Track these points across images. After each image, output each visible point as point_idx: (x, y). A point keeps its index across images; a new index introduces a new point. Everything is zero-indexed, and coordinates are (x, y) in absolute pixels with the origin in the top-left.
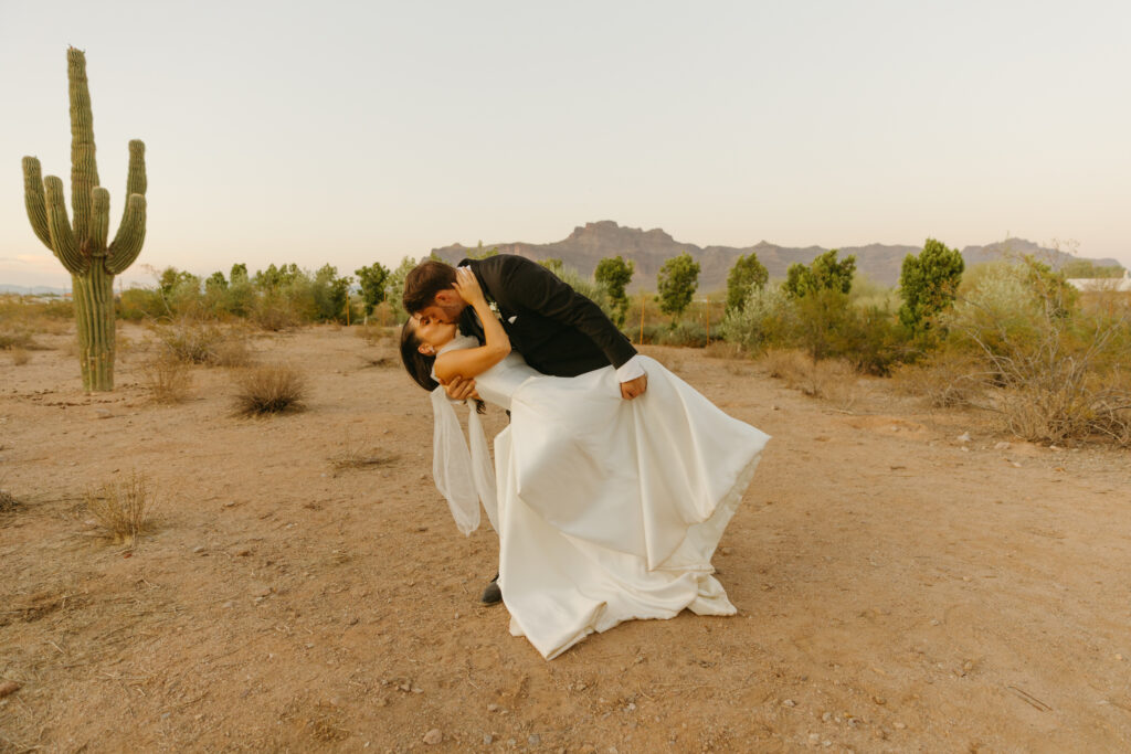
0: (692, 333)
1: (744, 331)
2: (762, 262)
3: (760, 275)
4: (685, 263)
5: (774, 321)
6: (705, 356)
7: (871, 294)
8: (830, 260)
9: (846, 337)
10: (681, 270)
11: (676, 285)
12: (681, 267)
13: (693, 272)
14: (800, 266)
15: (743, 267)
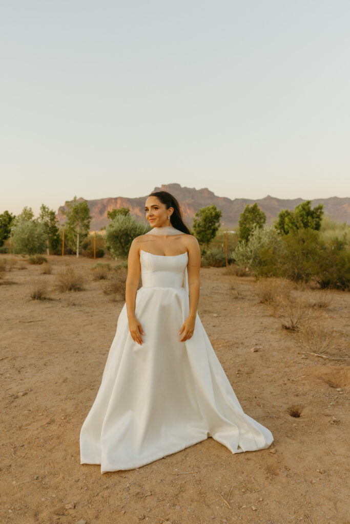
0: (217, 257)
1: (248, 258)
2: (261, 209)
3: (261, 218)
4: (212, 210)
5: (267, 251)
6: (224, 274)
7: (333, 228)
8: (306, 207)
9: (318, 263)
10: (209, 214)
11: (205, 225)
12: (209, 212)
13: (217, 216)
14: (287, 212)
15: (249, 212)
